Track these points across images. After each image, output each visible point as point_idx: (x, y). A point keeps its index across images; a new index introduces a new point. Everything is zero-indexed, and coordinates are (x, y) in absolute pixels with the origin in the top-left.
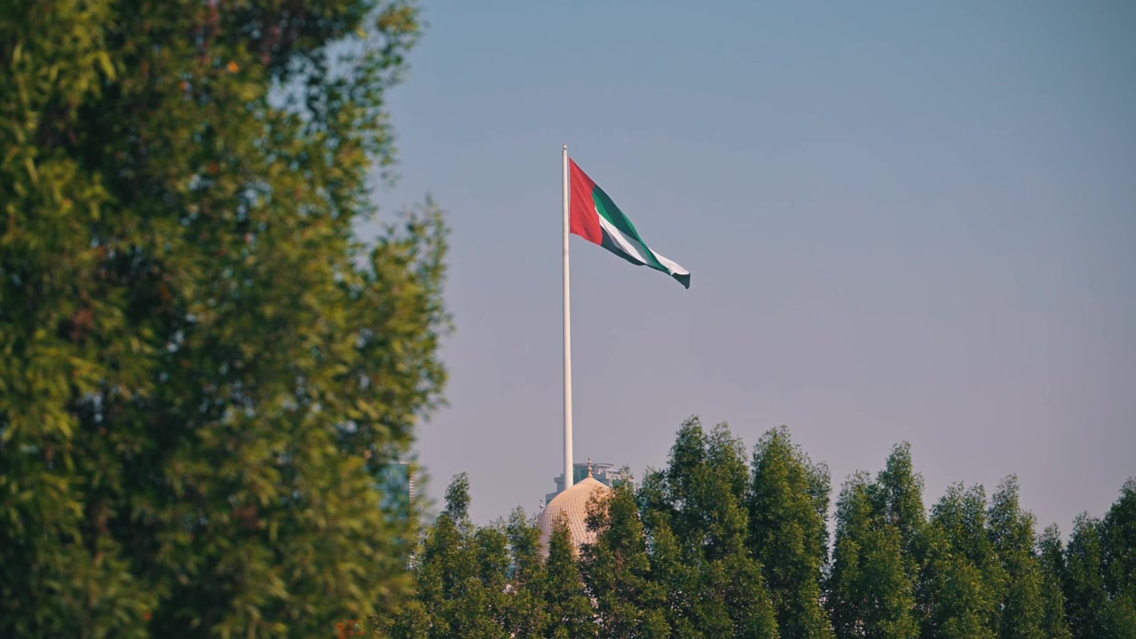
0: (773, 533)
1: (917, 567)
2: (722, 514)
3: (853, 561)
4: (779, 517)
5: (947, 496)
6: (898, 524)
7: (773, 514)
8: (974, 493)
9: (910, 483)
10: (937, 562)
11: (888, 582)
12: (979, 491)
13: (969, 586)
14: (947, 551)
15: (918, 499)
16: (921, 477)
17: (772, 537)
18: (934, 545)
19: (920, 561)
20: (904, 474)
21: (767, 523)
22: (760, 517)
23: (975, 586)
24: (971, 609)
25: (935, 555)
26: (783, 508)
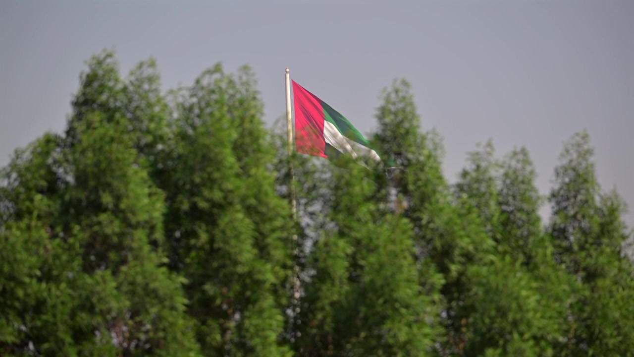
0: (207, 231)
1: (439, 280)
2: (118, 198)
3: (340, 269)
4: (214, 204)
5: (470, 167)
6: (407, 214)
7: (208, 200)
8: (513, 163)
9: (420, 147)
10: (472, 269)
11: (391, 301)
12: (521, 157)
13: (517, 298)
14: (487, 252)
15: (437, 169)
16: (437, 135)
17: (204, 237)
18: (464, 243)
19: (444, 270)
20: (407, 132)
21: (196, 213)
22: (186, 206)
23: (528, 297)
24: (521, 334)
25: (469, 258)
26: (222, 190)
